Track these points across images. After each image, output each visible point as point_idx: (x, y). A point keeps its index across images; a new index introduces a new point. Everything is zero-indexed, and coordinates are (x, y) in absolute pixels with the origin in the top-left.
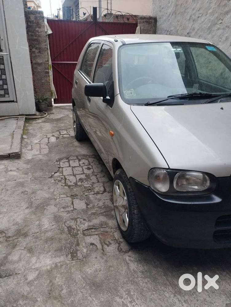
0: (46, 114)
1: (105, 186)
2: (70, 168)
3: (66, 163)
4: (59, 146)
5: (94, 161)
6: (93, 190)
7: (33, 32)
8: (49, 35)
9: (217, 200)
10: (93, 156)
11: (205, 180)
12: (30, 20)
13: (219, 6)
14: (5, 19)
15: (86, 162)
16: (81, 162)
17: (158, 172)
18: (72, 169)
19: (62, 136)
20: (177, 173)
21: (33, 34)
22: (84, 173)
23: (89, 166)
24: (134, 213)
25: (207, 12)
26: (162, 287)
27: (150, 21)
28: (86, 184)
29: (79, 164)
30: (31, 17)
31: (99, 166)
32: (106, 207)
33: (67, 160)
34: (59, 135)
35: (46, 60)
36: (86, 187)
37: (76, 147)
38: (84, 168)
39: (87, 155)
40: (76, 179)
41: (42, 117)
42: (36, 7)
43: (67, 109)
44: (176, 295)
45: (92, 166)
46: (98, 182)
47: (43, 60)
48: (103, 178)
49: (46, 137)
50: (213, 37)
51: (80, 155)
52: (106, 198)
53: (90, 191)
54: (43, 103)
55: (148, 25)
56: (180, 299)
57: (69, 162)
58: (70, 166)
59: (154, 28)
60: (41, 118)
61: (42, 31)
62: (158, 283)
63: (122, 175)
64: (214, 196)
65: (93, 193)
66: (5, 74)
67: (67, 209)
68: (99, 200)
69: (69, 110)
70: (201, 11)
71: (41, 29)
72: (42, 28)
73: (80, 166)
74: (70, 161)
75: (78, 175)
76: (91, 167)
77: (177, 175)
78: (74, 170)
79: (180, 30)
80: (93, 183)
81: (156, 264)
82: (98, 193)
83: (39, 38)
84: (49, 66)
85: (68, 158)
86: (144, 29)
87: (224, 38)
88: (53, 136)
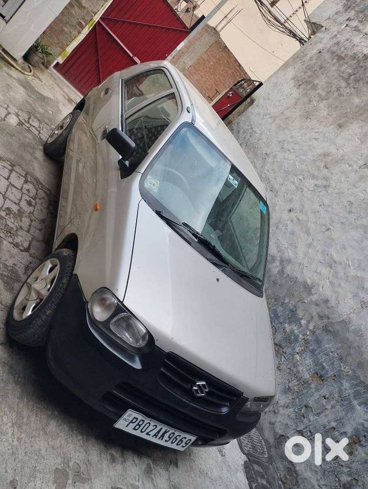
0: (31, 72)
1: (32, 244)
2: (7, 183)
3: (6, 170)
4: (14, 138)
5: (43, 198)
6: (13, 237)
9: (137, 365)
10: (48, 192)
11: (143, 338)
13: (314, 161)
15: (33, 192)
16: (26, 186)
17: (109, 296)
18: (8, 186)
19: (29, 126)
20: (125, 312)
22: (19, 205)
23: (32, 200)
24: (45, 312)
26: (6, 409)
28: (11, 222)
29: (22, 187)
31: (45, 211)
32: (13, 271)
33: (10, 168)
34: (25, 121)
35: (95, 10)
36: (8, 225)
37: (35, 158)
38: (25, 197)
39: (41, 183)
40: (4, 204)
41: (23, 71)
43: (64, 91)
44: (15, 426)
45: (36, 204)
46: (28, 231)
47: (90, 6)
48: (37, 231)
49: (6, 109)
51: (33, 176)
52: (22, 261)
53: (9, 234)
54: (40, 55)
56: (15, 433)
57: (11, 171)
58: (8, 179)
60: (20, 71)
62: (6, 401)
63: (68, 260)
64: (137, 359)
65: (11, 240)
68: (12, 256)
69: (65, 95)
73: (21, 190)
74: (14, 172)
75: (9, 201)
76: (34, 204)
77: (123, 314)
78: (9, 189)
80: (21, 227)
81: (19, 380)
82: (16, 245)
84: (91, 20)
85: (12, 166)
88: (17, 115)
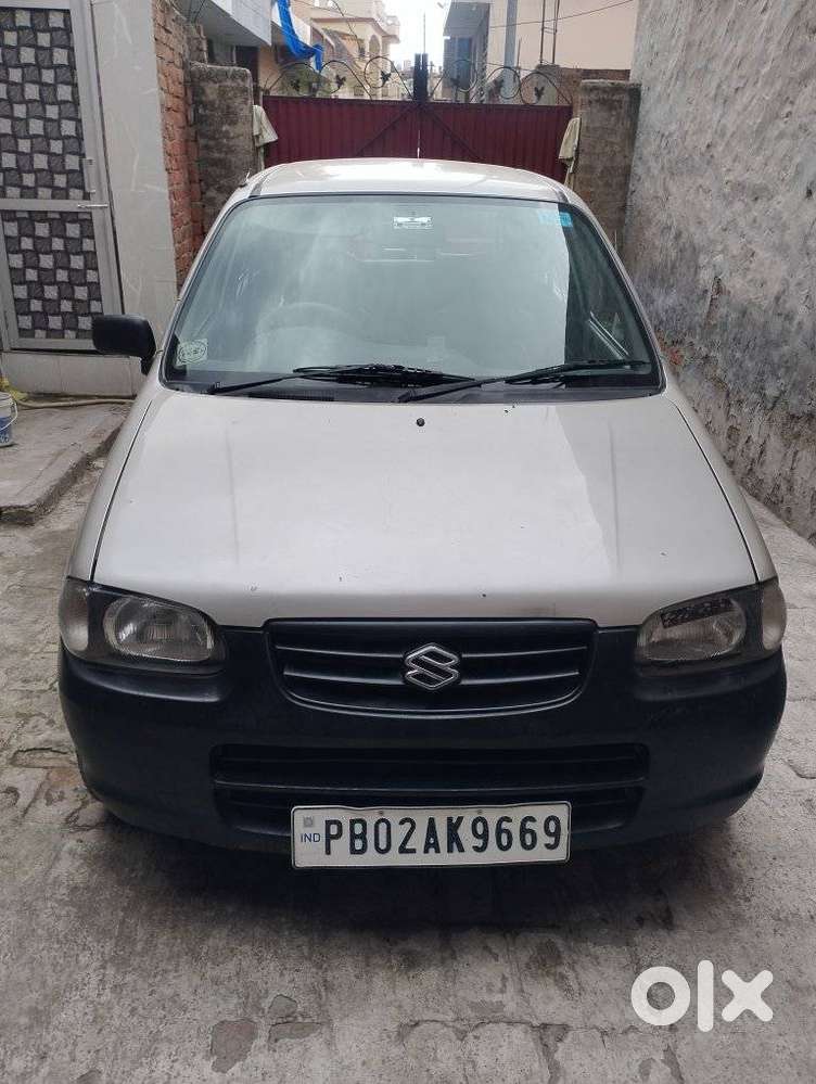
7: (213, 138)
8: (267, 146)
12: (204, 98)
13: (787, 51)
14: (100, 99)
20: (114, 598)
21: (212, 143)
25: (758, 72)
27: (616, 97)
30: (208, 91)
42: (380, 39)
50: (766, 165)
55: (605, 114)
59: (628, 124)
61: (238, 136)
66: (96, 269)
67: (32, 687)
70: (744, 70)
71: (240, 129)
72: (240, 124)
79: (690, 133)
83: (229, 156)
86: (591, 126)
87: (791, 171)
